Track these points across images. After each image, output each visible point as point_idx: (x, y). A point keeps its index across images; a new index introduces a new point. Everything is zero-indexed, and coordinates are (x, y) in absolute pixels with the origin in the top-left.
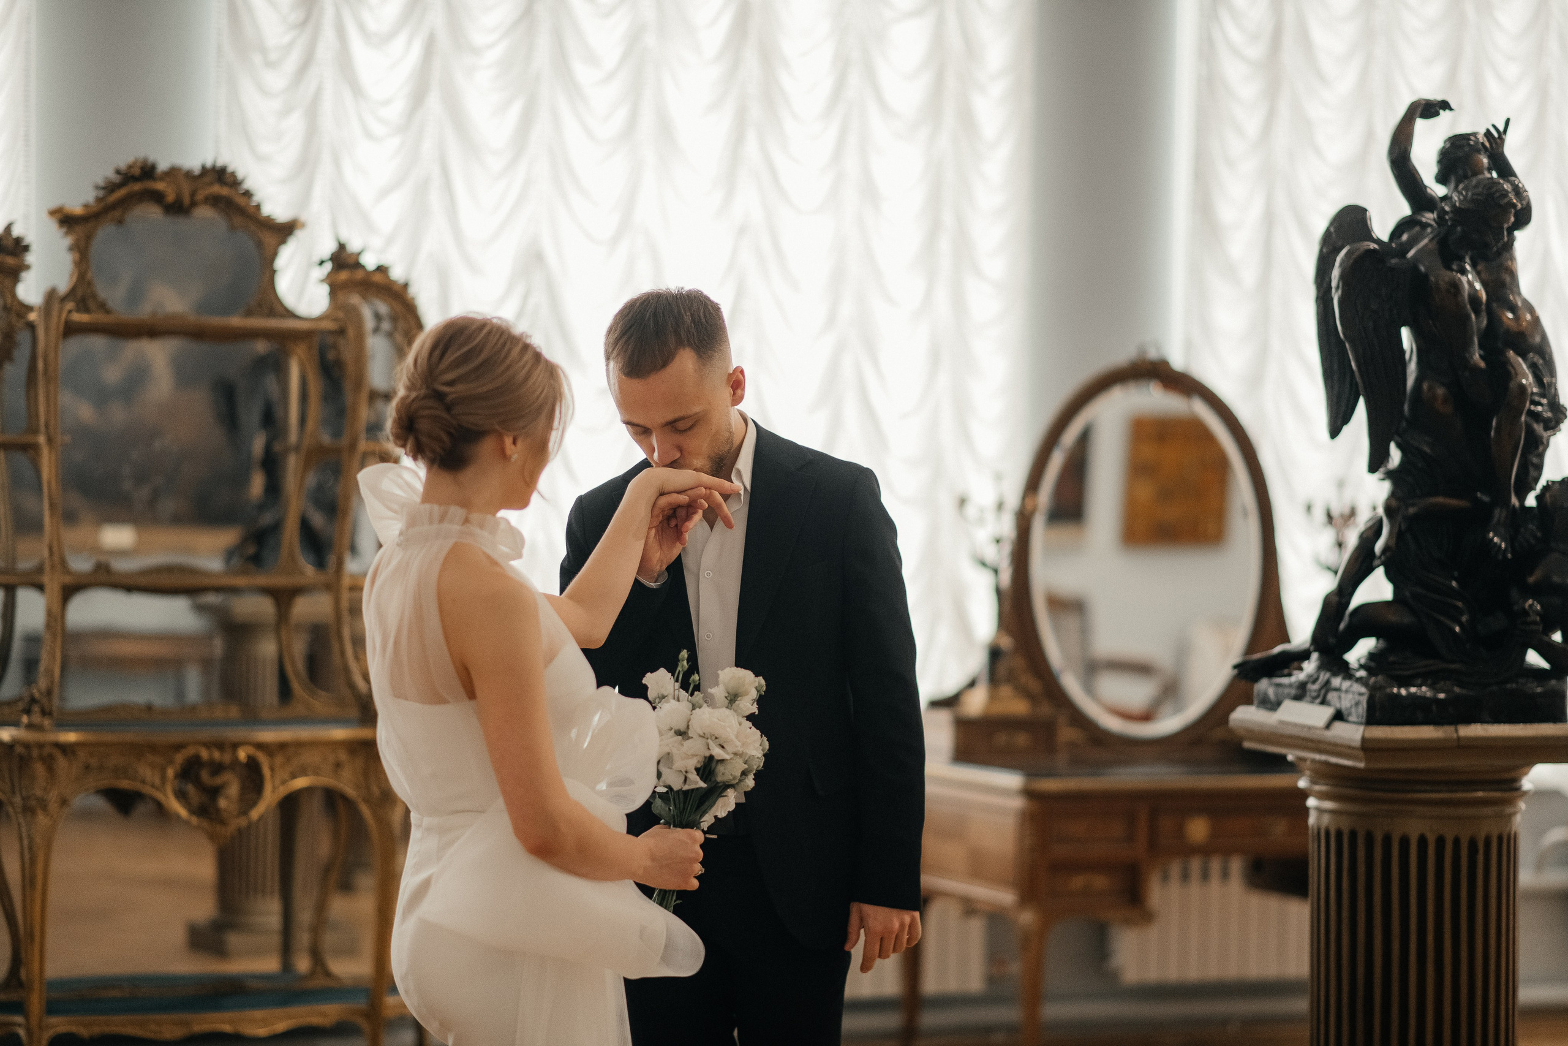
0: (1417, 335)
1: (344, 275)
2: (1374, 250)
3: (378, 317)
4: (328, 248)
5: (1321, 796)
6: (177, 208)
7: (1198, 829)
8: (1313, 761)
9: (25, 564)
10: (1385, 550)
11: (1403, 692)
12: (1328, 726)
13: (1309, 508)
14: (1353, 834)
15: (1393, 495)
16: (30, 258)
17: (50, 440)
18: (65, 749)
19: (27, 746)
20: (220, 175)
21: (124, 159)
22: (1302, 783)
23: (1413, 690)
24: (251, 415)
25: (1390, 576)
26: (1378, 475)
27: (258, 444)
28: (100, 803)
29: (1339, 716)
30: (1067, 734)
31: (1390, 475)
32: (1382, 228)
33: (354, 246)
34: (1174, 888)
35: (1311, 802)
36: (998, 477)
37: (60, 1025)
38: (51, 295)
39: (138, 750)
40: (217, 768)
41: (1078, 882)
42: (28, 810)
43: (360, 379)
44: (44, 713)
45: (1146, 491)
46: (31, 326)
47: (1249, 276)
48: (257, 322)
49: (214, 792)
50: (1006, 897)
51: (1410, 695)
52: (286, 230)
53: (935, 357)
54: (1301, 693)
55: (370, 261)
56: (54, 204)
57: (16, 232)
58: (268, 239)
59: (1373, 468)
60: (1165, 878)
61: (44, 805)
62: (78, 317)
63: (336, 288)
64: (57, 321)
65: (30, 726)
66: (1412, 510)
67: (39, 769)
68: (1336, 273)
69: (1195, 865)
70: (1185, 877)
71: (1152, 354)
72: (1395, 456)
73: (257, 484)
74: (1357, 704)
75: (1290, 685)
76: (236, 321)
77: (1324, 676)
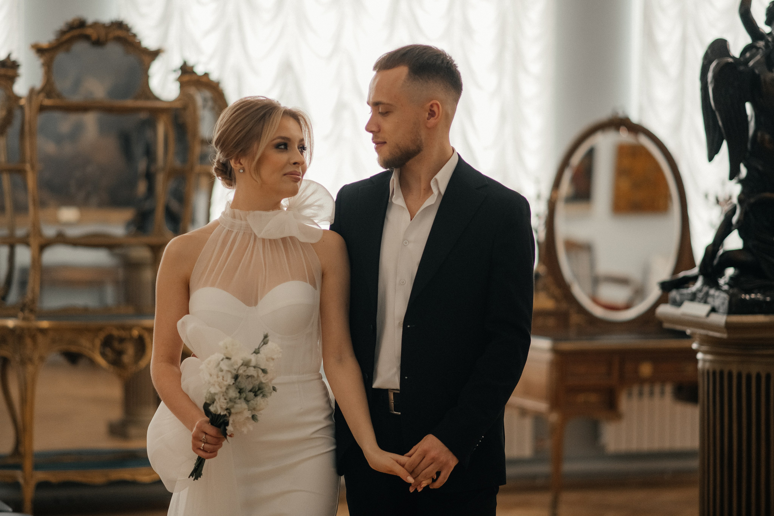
0: (755, 107)
1: (186, 78)
2: (731, 63)
3: (205, 100)
4: (177, 63)
5: (705, 352)
6: (98, 43)
7: (646, 369)
8: (700, 335)
9: (20, 232)
10: (738, 221)
11: (747, 297)
12: (708, 315)
13: (706, 196)
14: (722, 373)
15: (743, 192)
16: (22, 71)
17: (33, 167)
18: (43, 331)
19: (22, 329)
20: (120, 25)
21: (70, 16)
22: (695, 346)
23: (753, 296)
24: (138, 150)
25: (741, 235)
26: (734, 181)
27: (142, 165)
28: (61, 359)
29: (713, 310)
30: (575, 318)
31: (741, 181)
32: (736, 51)
33: (191, 63)
34: (635, 401)
35: (700, 356)
36: (537, 181)
37: (41, 476)
38: (32, 92)
39: (81, 331)
40: (122, 340)
41: (581, 398)
42: (23, 363)
43: (195, 133)
44: (32, 311)
45: (625, 184)
46: (22, 108)
47: (674, 71)
48: (141, 103)
49: (120, 353)
50: (542, 406)
51: (751, 299)
52: (155, 54)
53: (503, 117)
54: (693, 298)
55: (200, 70)
56: (33, 41)
57: (13, 57)
58: (146, 58)
59: (731, 178)
60: (630, 395)
61: (31, 360)
62: (47, 102)
63: (183, 84)
64: (36, 103)
65: (24, 319)
66: (752, 200)
67: (28, 341)
68: (710, 75)
69: (646, 389)
70: (641, 394)
71: (621, 115)
72: (743, 171)
73: (142, 187)
74: (723, 304)
75: (688, 294)
76: (130, 103)
77: (705, 289)
